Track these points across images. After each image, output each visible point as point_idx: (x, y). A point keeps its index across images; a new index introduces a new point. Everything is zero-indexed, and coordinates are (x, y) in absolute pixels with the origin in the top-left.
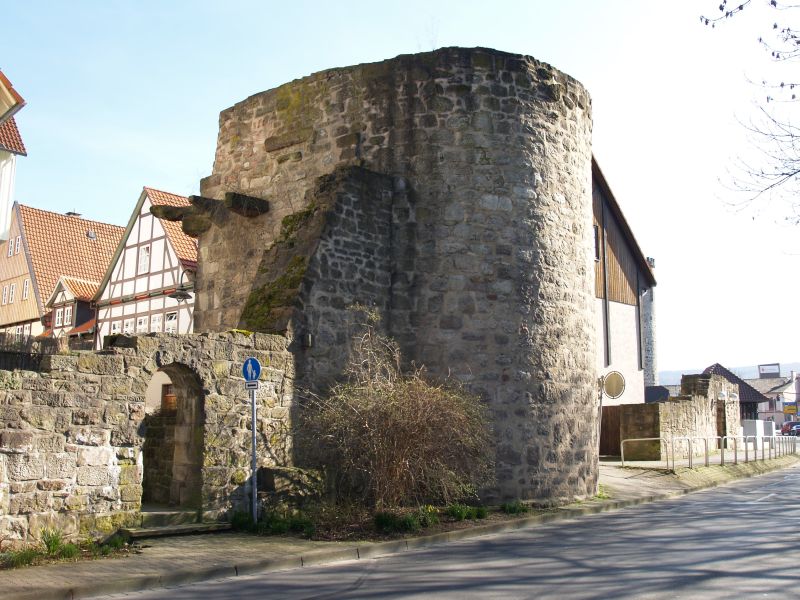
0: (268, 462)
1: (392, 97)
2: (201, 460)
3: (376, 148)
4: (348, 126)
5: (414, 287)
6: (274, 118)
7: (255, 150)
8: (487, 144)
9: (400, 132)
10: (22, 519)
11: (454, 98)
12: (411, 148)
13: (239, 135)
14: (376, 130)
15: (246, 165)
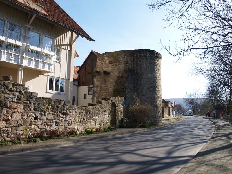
0: (122, 117)
1: (134, 57)
2: (116, 117)
3: (131, 65)
4: (126, 61)
5: (138, 89)
6: (111, 58)
7: (106, 63)
8: (149, 66)
9: (135, 63)
10: (100, 126)
11: (144, 58)
12: (137, 66)
13: (102, 60)
14: (131, 62)
15: (104, 65)
